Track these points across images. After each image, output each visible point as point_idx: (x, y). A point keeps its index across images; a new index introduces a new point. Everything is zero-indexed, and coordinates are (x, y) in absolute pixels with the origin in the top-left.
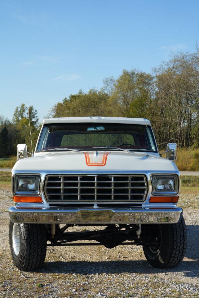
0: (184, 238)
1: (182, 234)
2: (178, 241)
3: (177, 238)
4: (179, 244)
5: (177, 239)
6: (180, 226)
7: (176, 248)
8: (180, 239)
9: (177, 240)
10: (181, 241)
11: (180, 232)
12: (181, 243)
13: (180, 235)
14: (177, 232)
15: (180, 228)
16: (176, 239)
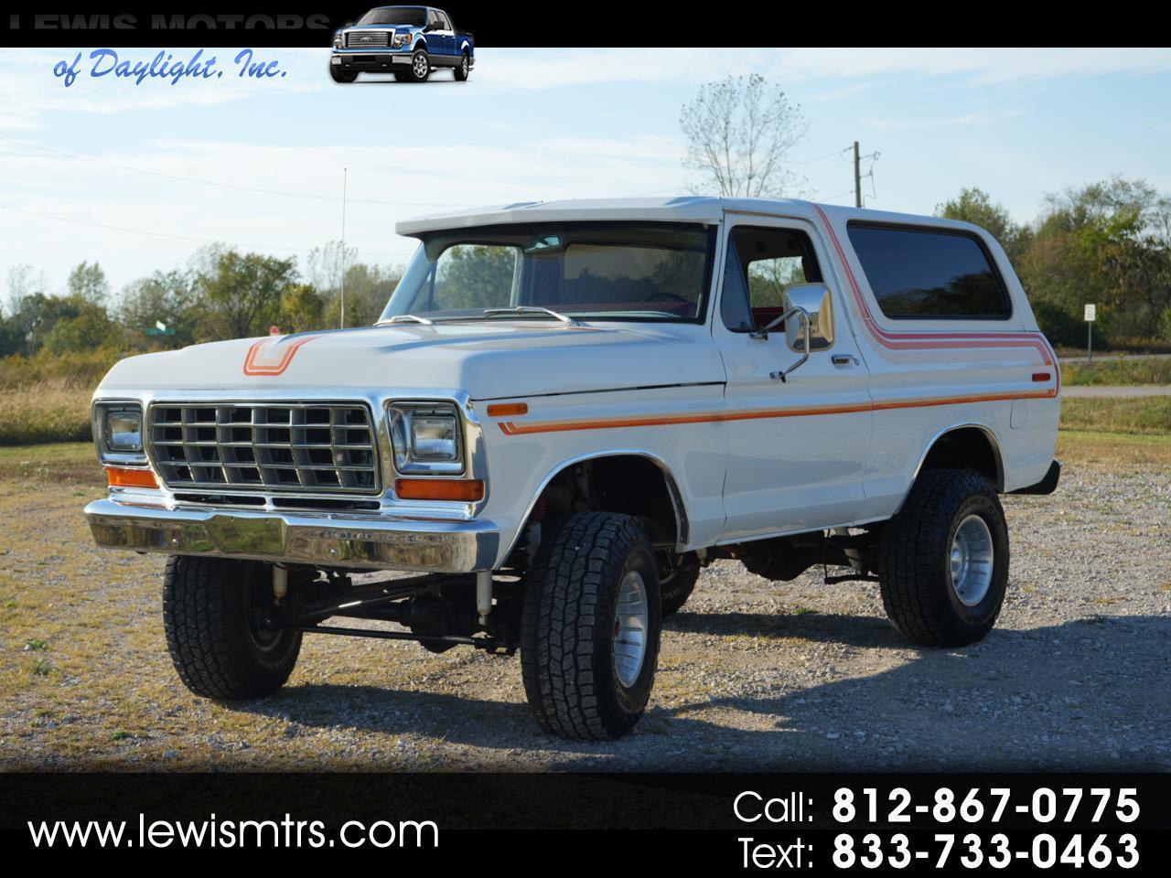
0: (576, 632)
1: (570, 618)
2: (552, 642)
3: (551, 629)
4: (556, 654)
5: (550, 632)
6: (570, 590)
7: (548, 665)
8: (562, 634)
9: (548, 637)
10: (562, 641)
11: (564, 613)
12: (563, 650)
13: (564, 621)
14: (551, 610)
15: (567, 593)
16: (547, 632)
